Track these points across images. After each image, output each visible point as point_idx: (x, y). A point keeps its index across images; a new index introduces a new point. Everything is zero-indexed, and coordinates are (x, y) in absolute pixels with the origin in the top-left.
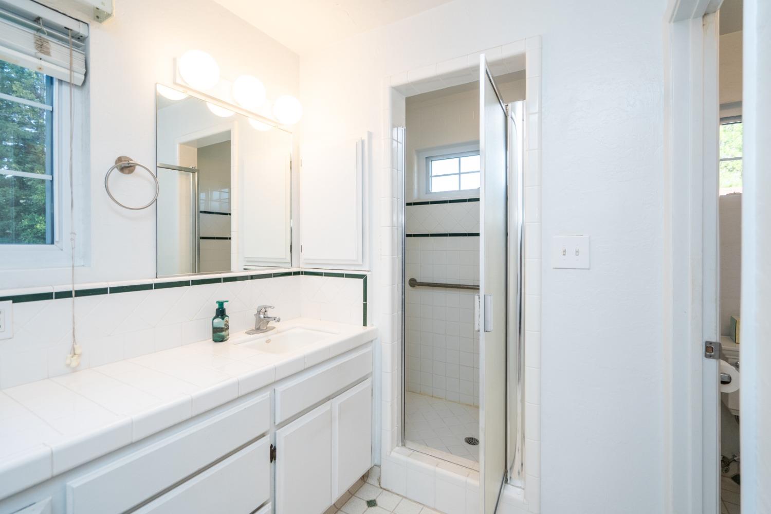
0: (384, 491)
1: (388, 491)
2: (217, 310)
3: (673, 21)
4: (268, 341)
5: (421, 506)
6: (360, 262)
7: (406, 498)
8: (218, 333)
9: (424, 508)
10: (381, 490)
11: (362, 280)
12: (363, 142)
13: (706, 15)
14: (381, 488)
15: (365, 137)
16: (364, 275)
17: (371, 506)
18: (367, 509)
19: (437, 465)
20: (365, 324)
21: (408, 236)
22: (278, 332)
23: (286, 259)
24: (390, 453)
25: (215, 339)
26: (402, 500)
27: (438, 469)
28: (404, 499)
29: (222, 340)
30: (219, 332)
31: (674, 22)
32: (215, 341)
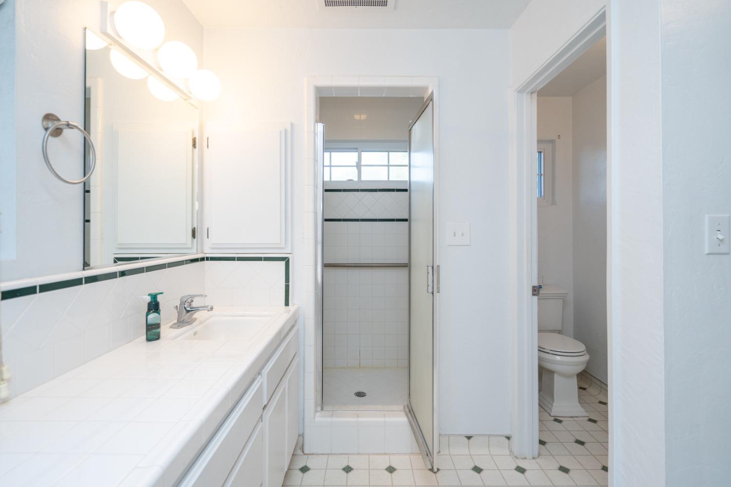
0: (309, 456)
1: (313, 454)
2: (149, 304)
3: (517, 90)
4: (195, 334)
5: (347, 456)
6: (283, 246)
7: (331, 454)
8: (154, 330)
9: (350, 456)
10: (306, 456)
11: (283, 263)
12: (286, 131)
13: (532, 93)
14: (305, 454)
15: (289, 128)
16: (286, 258)
17: (305, 472)
18: (303, 476)
19: (358, 416)
20: (287, 304)
21: (326, 220)
22: (201, 323)
23: (186, 244)
24: (314, 419)
25: (149, 338)
26: (328, 457)
27: (360, 419)
28: (330, 456)
29: (157, 337)
30: (155, 328)
31: (518, 92)
32: (148, 340)
